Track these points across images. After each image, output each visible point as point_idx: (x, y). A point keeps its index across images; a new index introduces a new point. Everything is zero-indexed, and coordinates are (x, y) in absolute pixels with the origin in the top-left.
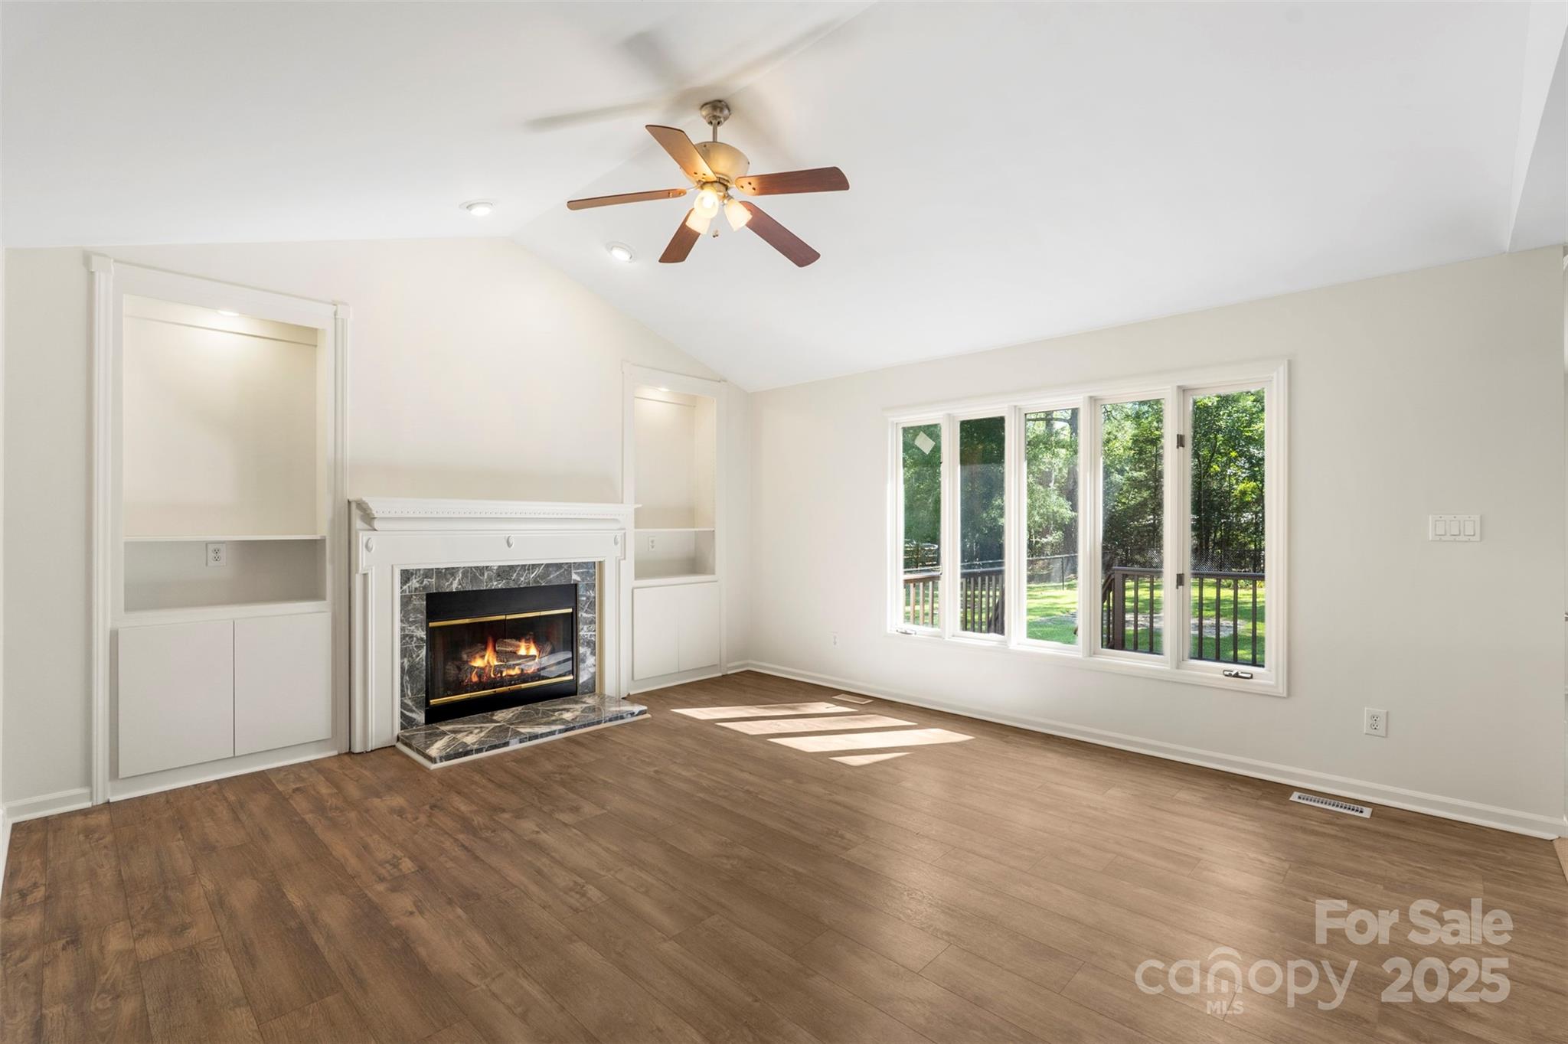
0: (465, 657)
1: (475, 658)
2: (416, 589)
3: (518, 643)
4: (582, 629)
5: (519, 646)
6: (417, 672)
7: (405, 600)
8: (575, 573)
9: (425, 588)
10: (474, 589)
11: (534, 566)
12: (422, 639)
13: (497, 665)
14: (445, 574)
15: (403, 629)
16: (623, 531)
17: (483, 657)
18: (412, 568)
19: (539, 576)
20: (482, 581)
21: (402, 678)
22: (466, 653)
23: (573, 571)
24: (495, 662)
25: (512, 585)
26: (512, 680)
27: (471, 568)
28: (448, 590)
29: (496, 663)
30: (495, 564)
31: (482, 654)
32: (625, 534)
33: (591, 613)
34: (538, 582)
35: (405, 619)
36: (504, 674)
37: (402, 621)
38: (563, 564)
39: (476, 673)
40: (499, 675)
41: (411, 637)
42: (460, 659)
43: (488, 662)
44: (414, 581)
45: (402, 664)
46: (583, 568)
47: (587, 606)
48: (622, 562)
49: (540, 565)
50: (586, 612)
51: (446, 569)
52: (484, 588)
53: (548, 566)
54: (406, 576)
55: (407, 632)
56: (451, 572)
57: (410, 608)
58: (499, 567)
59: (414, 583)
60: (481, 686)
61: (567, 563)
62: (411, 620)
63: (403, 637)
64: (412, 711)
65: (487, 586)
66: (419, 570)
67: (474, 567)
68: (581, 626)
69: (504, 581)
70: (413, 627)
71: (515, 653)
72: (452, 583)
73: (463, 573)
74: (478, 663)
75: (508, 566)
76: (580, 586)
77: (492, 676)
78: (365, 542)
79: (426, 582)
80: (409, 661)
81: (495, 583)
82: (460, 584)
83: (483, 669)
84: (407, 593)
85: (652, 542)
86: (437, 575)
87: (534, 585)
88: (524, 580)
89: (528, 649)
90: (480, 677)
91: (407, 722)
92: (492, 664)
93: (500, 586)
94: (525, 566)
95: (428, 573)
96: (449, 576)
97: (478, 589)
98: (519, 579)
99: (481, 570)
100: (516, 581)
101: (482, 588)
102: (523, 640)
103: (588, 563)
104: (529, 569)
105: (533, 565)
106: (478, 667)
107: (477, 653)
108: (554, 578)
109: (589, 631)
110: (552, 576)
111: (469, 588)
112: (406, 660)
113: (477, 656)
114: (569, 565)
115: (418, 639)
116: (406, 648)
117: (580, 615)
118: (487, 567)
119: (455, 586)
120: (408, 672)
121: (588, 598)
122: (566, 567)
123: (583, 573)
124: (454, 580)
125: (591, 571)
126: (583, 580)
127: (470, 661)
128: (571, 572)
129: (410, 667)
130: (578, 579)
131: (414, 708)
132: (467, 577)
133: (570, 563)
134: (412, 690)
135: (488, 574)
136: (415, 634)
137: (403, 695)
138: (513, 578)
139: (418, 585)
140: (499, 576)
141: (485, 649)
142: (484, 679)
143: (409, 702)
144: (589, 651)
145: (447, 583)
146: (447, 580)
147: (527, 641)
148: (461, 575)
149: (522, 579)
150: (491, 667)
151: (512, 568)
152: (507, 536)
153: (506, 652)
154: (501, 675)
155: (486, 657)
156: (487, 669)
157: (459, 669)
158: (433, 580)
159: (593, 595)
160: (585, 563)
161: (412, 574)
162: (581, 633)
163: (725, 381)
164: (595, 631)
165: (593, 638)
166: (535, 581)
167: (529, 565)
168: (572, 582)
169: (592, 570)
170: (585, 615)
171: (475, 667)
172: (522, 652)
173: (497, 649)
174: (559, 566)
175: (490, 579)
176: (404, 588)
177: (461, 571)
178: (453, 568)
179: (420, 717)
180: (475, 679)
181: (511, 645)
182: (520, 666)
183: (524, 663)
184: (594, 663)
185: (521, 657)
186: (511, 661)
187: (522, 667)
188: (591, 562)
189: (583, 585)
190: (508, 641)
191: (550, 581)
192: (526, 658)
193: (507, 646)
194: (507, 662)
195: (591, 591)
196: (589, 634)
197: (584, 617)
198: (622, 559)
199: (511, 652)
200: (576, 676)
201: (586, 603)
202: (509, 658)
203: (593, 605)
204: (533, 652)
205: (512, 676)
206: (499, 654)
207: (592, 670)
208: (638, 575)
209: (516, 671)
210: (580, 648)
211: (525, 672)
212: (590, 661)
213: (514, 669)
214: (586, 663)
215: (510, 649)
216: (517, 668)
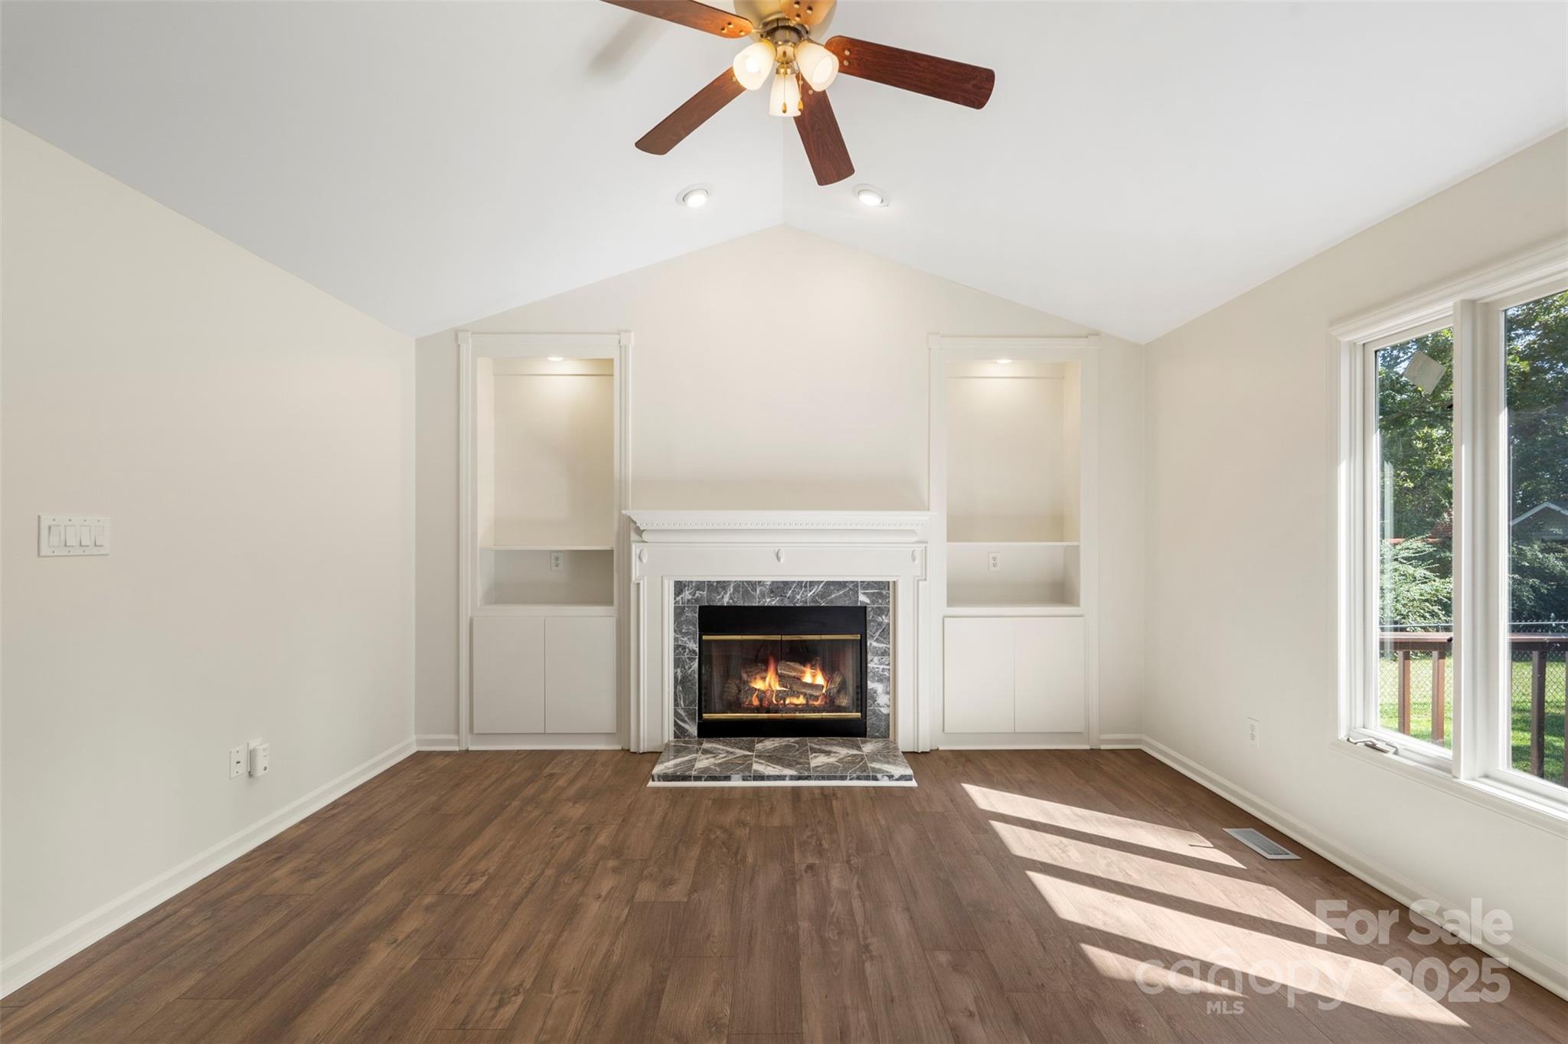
0: (745, 676)
1: (755, 679)
2: (688, 600)
3: (802, 668)
4: (872, 660)
5: (804, 672)
6: (689, 684)
7: (679, 611)
8: (864, 593)
9: (697, 600)
10: (746, 605)
11: (812, 584)
12: (694, 651)
13: (780, 691)
14: (717, 588)
15: (676, 639)
16: (924, 545)
17: (764, 679)
18: (685, 580)
19: (818, 595)
20: (754, 597)
21: (675, 687)
22: (747, 672)
23: (860, 592)
24: (777, 687)
25: (787, 603)
26: (797, 708)
27: (743, 582)
28: (719, 604)
29: (779, 688)
30: (768, 579)
31: (763, 674)
32: (926, 547)
33: (882, 642)
34: (817, 602)
35: (678, 630)
36: (787, 702)
37: (675, 631)
38: (847, 582)
39: (757, 696)
40: (782, 702)
41: (684, 648)
42: (741, 677)
43: (770, 686)
44: (687, 593)
45: (676, 673)
46: (872, 588)
47: (878, 633)
48: (921, 583)
49: (819, 583)
50: (877, 640)
51: (718, 582)
52: (757, 605)
53: (828, 584)
54: (680, 587)
55: (680, 643)
56: (723, 585)
57: (682, 619)
58: (773, 582)
59: (687, 595)
60: (758, 710)
61: (852, 582)
62: (683, 631)
63: (677, 647)
64: (684, 721)
65: (759, 602)
66: (692, 582)
67: (746, 582)
68: (869, 657)
69: (778, 598)
70: (685, 639)
71: (799, 679)
72: (723, 597)
73: (734, 587)
74: (759, 685)
75: (783, 582)
76: (869, 609)
77: (774, 702)
78: (638, 552)
79: (698, 594)
80: (681, 671)
81: (768, 600)
82: (731, 598)
83: (764, 692)
84: (681, 605)
85: (994, 559)
86: (708, 589)
87: (812, 605)
88: (800, 598)
89: (814, 676)
90: (761, 700)
91: (680, 732)
92: (774, 689)
93: (773, 603)
94: (802, 582)
95: (700, 586)
96: (720, 589)
97: (750, 605)
98: (794, 597)
99: (753, 585)
100: (792, 598)
101: (754, 605)
102: (809, 666)
103: (879, 582)
104: (806, 587)
105: (810, 582)
106: (759, 690)
107: (757, 674)
108: (837, 598)
109: (880, 664)
110: (833, 596)
111: (740, 603)
112: (679, 670)
113: (758, 676)
114: (855, 584)
115: (690, 651)
116: (679, 659)
117: (868, 644)
118: (760, 582)
119: (726, 601)
120: (681, 682)
121: (880, 624)
122: (851, 586)
123: (873, 594)
124: (725, 593)
125: (884, 592)
126: (873, 602)
127: (751, 682)
128: (857, 592)
129: (683, 677)
130: (867, 601)
131: (686, 719)
132: (739, 592)
133: (857, 582)
134: (684, 701)
135: (760, 590)
136: (687, 645)
137: (676, 704)
138: (788, 595)
139: (690, 597)
140: (773, 592)
141: (766, 671)
142: (766, 704)
143: (682, 712)
144: (880, 688)
145: (718, 597)
146: (719, 594)
147: (813, 667)
148: (732, 589)
149: (798, 597)
150: (773, 691)
151: (786, 583)
152: (777, 549)
153: (789, 677)
154: (784, 701)
155: (767, 679)
156: (769, 693)
157: (741, 690)
158: (705, 593)
159: (886, 621)
160: (876, 582)
161: (685, 586)
162: (870, 665)
163: (1097, 334)
164: (889, 664)
165: (886, 673)
166: (813, 599)
167: (806, 582)
168: (859, 605)
169: (882, 590)
170: (875, 644)
171: (756, 689)
172: (807, 678)
173: (779, 672)
174: (842, 585)
175: (763, 595)
176: (678, 599)
177: (732, 585)
178: (724, 582)
179: (693, 729)
180: (756, 702)
181: (795, 670)
182: (805, 695)
183: (809, 692)
184: (888, 703)
185: (806, 685)
186: (795, 688)
187: (808, 697)
188: (882, 582)
189: (873, 609)
190: (792, 664)
191: (831, 601)
192: (812, 686)
193: (790, 669)
194: (791, 688)
195: (884, 617)
196: (882, 667)
197: (875, 648)
198: (922, 580)
199: (794, 677)
200: (864, 715)
201: (877, 630)
202: (792, 684)
203: (886, 633)
204: (820, 680)
205: (796, 705)
206: (781, 678)
207: (884, 711)
208: (952, 601)
209: (801, 700)
210: (869, 683)
211: (811, 702)
212: (882, 699)
213: (798, 697)
214: (878, 702)
215: (793, 674)
216: (802, 697)
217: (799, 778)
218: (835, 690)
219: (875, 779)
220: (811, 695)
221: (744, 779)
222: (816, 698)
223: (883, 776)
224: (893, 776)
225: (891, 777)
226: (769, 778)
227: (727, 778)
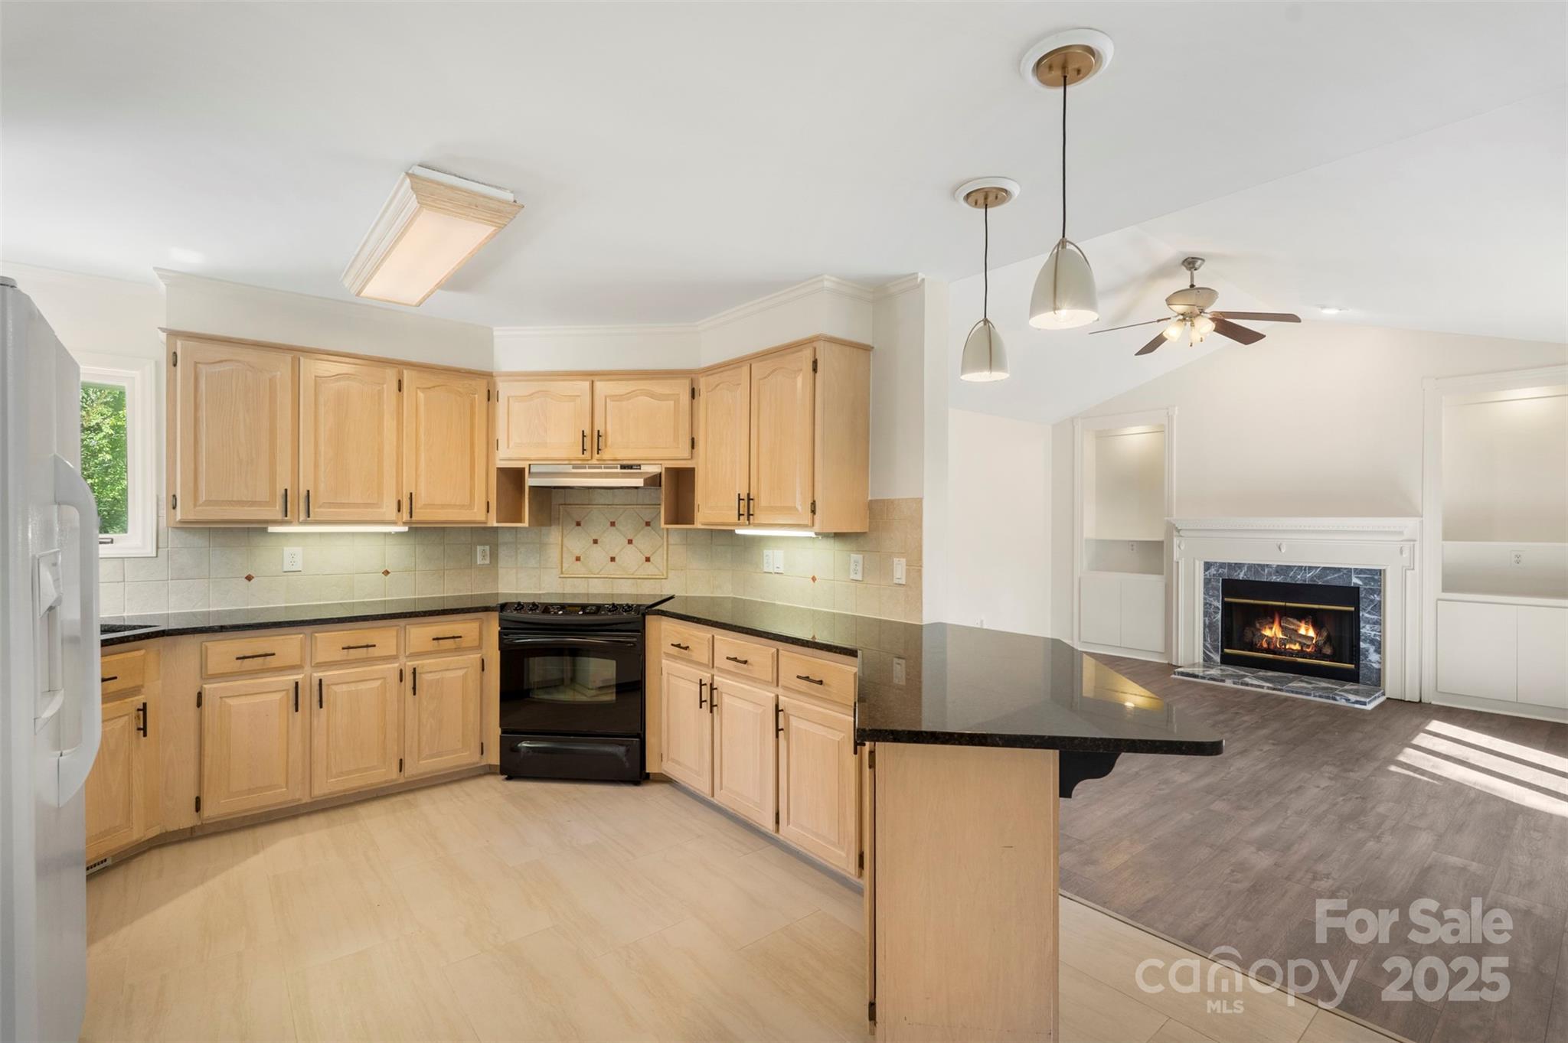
0: (1258, 625)
1: (1264, 628)
2: (1214, 575)
3: (1299, 624)
5: (1300, 627)
6: (1214, 628)
7: (1207, 581)
8: (1357, 577)
9: (1220, 575)
10: (1257, 579)
11: (1310, 568)
12: (1218, 608)
13: (1282, 639)
14: (1235, 568)
15: (1205, 599)
16: (1412, 543)
17: (1271, 628)
18: (1212, 561)
19: (1315, 576)
20: (1263, 575)
21: (1204, 629)
22: (1259, 623)
23: (1353, 576)
24: (1280, 635)
25: (1289, 580)
26: (1291, 653)
27: (1254, 565)
28: (1236, 578)
29: (1281, 636)
30: (1275, 564)
31: (1271, 626)
32: (1414, 545)
33: (1374, 615)
34: (1315, 581)
35: (1206, 592)
36: (1287, 647)
37: (1204, 594)
38: (1342, 568)
39: (1266, 641)
40: (1283, 647)
41: (1210, 605)
42: (1255, 626)
43: (1275, 634)
44: (1213, 570)
45: (1204, 621)
46: (1365, 574)
47: (1370, 607)
48: (1408, 572)
49: (1317, 568)
50: (1369, 613)
51: (1236, 564)
52: (1265, 580)
53: (1325, 569)
54: (1208, 566)
55: (1208, 601)
56: (1239, 566)
57: (1210, 586)
58: (1278, 566)
59: (1213, 571)
60: (1268, 651)
61: (1347, 569)
62: (1211, 594)
63: (1205, 604)
64: (1210, 652)
65: (1267, 579)
66: (1217, 563)
67: (1258, 564)
68: (1362, 625)
69: (1282, 577)
70: (1212, 599)
71: (1296, 631)
72: (1240, 573)
73: (1248, 568)
74: (1267, 633)
75: (1286, 566)
76: (1361, 589)
77: (1278, 646)
78: (1178, 542)
79: (1220, 571)
80: (1209, 620)
81: (1274, 578)
82: (1245, 575)
83: (1271, 638)
84: (1208, 577)
86: (1229, 568)
87: (1311, 583)
88: (1299, 579)
89: (1308, 630)
90: (1269, 644)
91: (1207, 658)
92: (1278, 636)
93: (1278, 580)
94: (1302, 567)
95: (1222, 565)
96: (1237, 569)
97: (1259, 580)
98: (1295, 577)
99: (1263, 567)
100: (1293, 578)
101: (1263, 580)
102: (1305, 624)
103: (1371, 569)
104: (1305, 570)
106: (1267, 636)
107: (1267, 625)
108: (1331, 579)
109: (1372, 631)
110: (1329, 578)
111: (1252, 578)
112: (1207, 619)
113: (1267, 627)
114: (1349, 570)
115: (1215, 607)
116: (1207, 611)
117: (1361, 615)
118: (1267, 565)
119: (1241, 576)
120: (1208, 627)
121: (1372, 601)
122: (1345, 571)
123: (1366, 578)
124: (1241, 571)
125: (1376, 577)
126: (1365, 584)
127: (1261, 630)
128: (1351, 576)
129: (1210, 623)
130: (1360, 583)
131: (1212, 650)
132: (1251, 571)
133: (1352, 568)
134: (1210, 639)
135: (1268, 571)
136: (1213, 603)
137: (1205, 640)
138: (1290, 575)
139: (1215, 573)
140: (1277, 572)
141: (1273, 623)
142: (1272, 647)
143: (1208, 645)
144: (1372, 649)
145: (1236, 574)
146: (1236, 571)
147: (1309, 625)
148: (1246, 569)
149: (1299, 577)
150: (1277, 639)
151: (1289, 567)
152: (1279, 543)
153: (1290, 629)
154: (1285, 647)
155: (1274, 629)
156: (1274, 639)
157: (1254, 635)
158: (1226, 571)
159: (1378, 599)
160: (1368, 570)
161: (1212, 565)
162: (1362, 631)
164: (1380, 632)
165: (1376, 638)
166: (1312, 578)
167: (1306, 567)
168: (1352, 585)
169: (1375, 577)
170: (1367, 615)
171: (1265, 636)
172: (1302, 631)
173: (1282, 625)
174: (1339, 570)
175: (1270, 574)
176: (1207, 573)
177: (1247, 566)
178: (1241, 564)
179: (1216, 657)
180: (1265, 645)
181: (1294, 624)
182: (1300, 643)
183: (1304, 641)
184: (1380, 661)
185: (1301, 636)
186: (1293, 637)
187: (1302, 645)
188: (1375, 570)
189: (1365, 589)
190: (1291, 620)
191: (1327, 581)
192: (1306, 637)
193: (1292, 624)
194: (1290, 637)
195: (1376, 596)
196: (1373, 633)
197: (1367, 618)
198: (1409, 570)
199: (1293, 629)
200: (1358, 666)
201: (1369, 605)
202: (1292, 634)
203: (1378, 608)
204: (1311, 633)
205: (1293, 650)
206: (1284, 629)
207: (1376, 666)
208: (1445, 589)
209: (1297, 647)
210: (1361, 643)
211: (1304, 649)
212: (1374, 657)
213: (1295, 644)
214: (1370, 658)
215: (1292, 627)
216: (1297, 644)
217: (1274, 689)
218: (1323, 642)
219: (1335, 699)
220: (1305, 644)
221: (1234, 683)
222: (1308, 646)
223: (1341, 699)
224: (1349, 700)
225: (1348, 700)
226: (1252, 685)
227: (1223, 681)
